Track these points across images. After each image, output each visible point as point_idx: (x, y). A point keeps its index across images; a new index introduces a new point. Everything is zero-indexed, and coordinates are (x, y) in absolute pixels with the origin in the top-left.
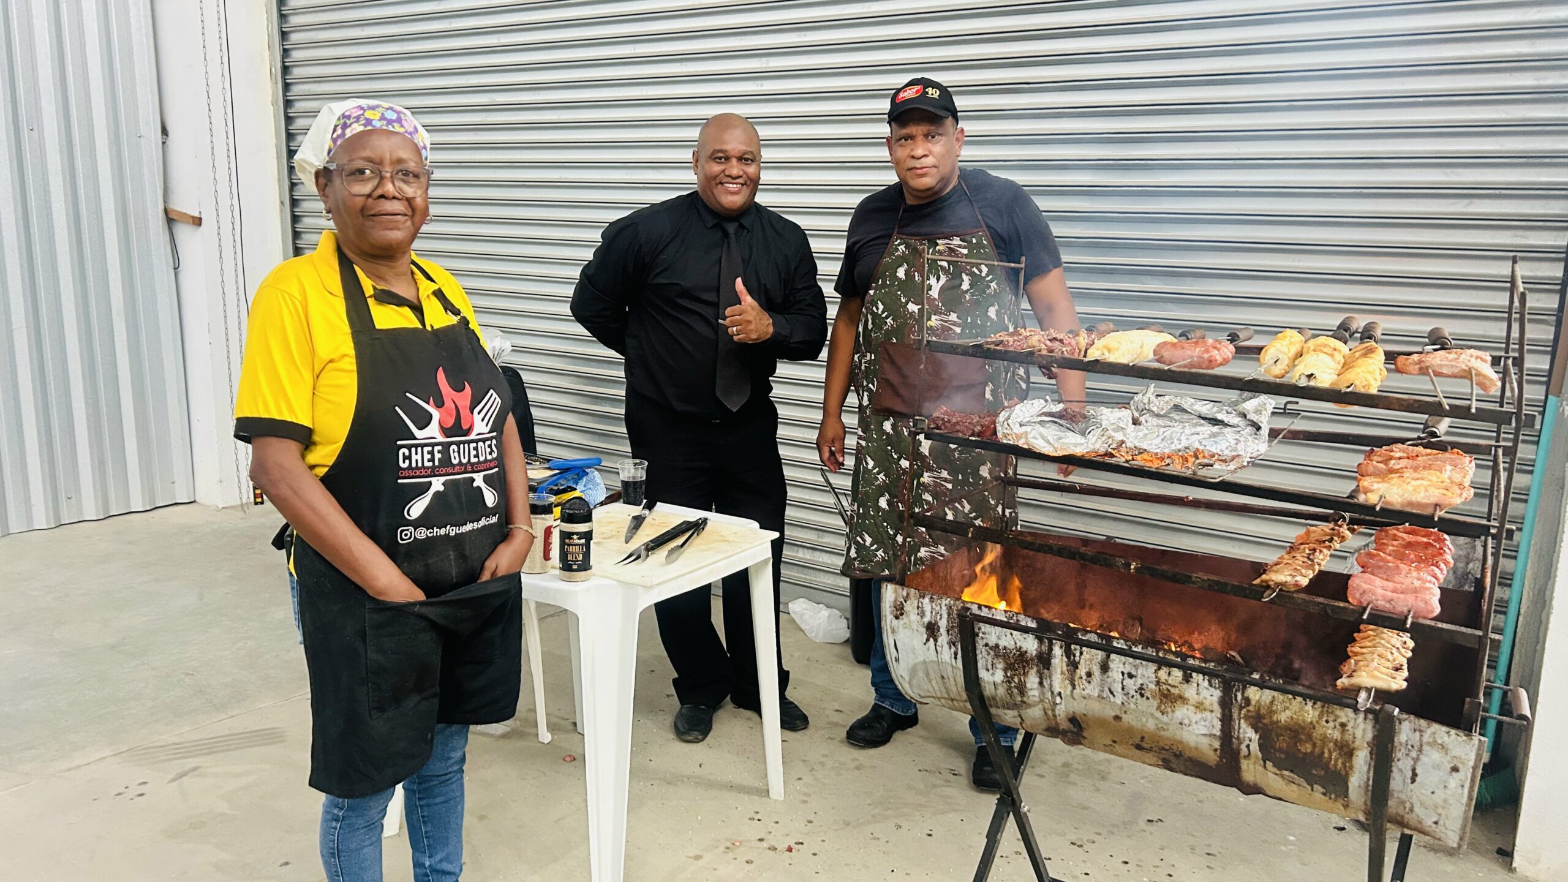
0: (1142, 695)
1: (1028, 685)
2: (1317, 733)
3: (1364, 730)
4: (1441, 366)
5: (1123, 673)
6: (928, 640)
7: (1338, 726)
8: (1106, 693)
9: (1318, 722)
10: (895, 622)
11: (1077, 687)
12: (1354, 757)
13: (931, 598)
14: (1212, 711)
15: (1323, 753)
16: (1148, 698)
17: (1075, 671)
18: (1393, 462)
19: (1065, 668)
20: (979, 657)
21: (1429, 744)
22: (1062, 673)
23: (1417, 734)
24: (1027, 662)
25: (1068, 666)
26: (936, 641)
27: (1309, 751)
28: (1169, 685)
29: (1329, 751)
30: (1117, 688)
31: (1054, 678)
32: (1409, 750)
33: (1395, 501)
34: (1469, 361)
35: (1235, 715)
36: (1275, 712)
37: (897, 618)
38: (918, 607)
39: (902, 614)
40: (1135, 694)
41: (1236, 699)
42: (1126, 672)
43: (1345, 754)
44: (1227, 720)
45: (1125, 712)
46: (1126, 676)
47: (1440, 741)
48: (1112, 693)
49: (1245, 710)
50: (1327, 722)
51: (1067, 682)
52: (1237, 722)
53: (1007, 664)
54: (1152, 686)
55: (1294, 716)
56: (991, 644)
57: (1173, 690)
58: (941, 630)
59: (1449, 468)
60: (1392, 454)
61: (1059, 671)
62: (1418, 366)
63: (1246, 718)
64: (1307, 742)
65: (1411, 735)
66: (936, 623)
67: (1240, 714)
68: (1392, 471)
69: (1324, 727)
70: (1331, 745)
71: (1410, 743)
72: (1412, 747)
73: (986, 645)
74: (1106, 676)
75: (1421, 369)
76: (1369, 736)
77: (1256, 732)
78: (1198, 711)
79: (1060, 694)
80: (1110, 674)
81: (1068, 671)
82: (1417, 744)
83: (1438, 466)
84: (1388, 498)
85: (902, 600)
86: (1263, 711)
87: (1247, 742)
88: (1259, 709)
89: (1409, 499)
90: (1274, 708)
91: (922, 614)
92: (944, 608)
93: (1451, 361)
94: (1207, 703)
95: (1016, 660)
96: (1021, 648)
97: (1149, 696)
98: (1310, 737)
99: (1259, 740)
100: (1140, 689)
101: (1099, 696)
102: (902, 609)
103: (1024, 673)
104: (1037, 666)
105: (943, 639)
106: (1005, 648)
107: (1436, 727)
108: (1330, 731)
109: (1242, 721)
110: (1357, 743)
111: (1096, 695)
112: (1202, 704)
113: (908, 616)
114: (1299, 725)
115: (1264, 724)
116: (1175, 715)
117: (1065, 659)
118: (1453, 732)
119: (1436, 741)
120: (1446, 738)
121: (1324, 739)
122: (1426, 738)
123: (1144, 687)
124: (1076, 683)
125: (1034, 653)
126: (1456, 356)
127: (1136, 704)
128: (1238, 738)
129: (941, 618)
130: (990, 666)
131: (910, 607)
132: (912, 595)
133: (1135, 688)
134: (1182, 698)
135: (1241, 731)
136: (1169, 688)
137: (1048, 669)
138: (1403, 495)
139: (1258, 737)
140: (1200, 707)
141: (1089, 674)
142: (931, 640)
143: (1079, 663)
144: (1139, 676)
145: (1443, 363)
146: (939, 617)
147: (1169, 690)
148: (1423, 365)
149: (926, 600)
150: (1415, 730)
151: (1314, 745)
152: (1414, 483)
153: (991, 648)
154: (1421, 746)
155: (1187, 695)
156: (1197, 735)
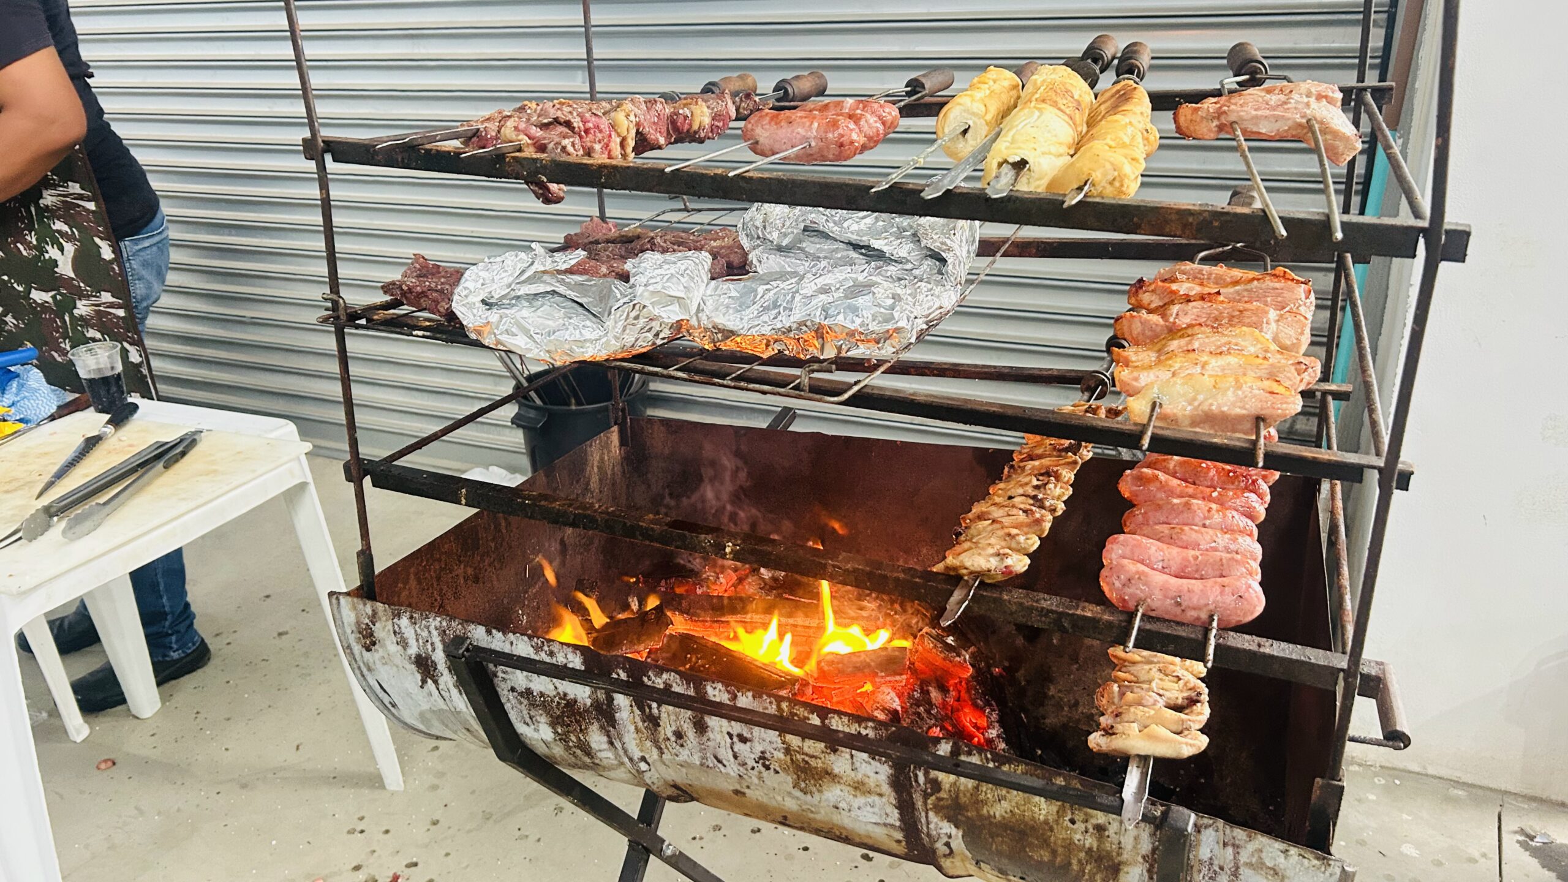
0: (768, 768)
1: (594, 745)
2: (1059, 835)
3: (1136, 838)
4: (1257, 118)
5: (730, 735)
6: (424, 682)
7: (1091, 830)
8: (712, 761)
9: (1057, 822)
10: (366, 654)
11: (666, 751)
12: (1122, 875)
13: (411, 617)
14: (881, 795)
15: (1070, 864)
16: (777, 772)
17: (656, 730)
18: (1175, 309)
19: (640, 724)
20: (507, 706)
21: (1250, 865)
22: (637, 730)
23: (1230, 850)
24: (580, 714)
25: (644, 722)
26: (436, 682)
27: (1046, 859)
28: (807, 754)
29: (1080, 861)
30: (726, 754)
31: (626, 739)
32: (1215, 872)
33: (1180, 414)
34: (1308, 105)
35: (919, 804)
36: (984, 803)
37: (368, 650)
38: (395, 632)
39: (374, 644)
40: (755, 765)
41: (916, 781)
42: (735, 733)
43: (1106, 869)
44: (906, 807)
45: (748, 787)
46: (735, 739)
47: (1270, 864)
48: (720, 761)
49: (933, 798)
50: (1073, 822)
51: (648, 744)
52: (923, 814)
53: (551, 716)
54: (780, 755)
55: (1016, 810)
56: (519, 689)
57: (813, 762)
58: (439, 667)
59: (1273, 314)
60: (1174, 287)
61: (632, 729)
62: (1216, 123)
63: (937, 809)
64: (1041, 847)
65: (1218, 850)
66: (428, 658)
67: (925, 803)
68: (1174, 331)
69: (1067, 828)
70: (1082, 855)
71: (1216, 862)
72: (1222, 868)
73: (513, 689)
74: (705, 739)
75: (1221, 128)
76: (1146, 846)
77: (957, 827)
78: (858, 793)
79: (643, 759)
80: (710, 734)
81: (646, 728)
82: (1229, 866)
83: (1255, 312)
84: (1168, 408)
85: (367, 621)
86: (963, 800)
87: (945, 839)
88: (957, 797)
89: (1205, 407)
90: (982, 797)
91: (403, 643)
92: (435, 633)
93: (1274, 109)
94: (871, 783)
95: (563, 712)
96: (565, 695)
97: (778, 769)
98: (1045, 843)
99: (963, 837)
100: (760, 758)
101: (702, 765)
102: (371, 635)
103: (581, 730)
104: (598, 720)
105: (447, 679)
106: (542, 694)
107: (1262, 841)
108: (1078, 836)
109: (931, 814)
110: (1125, 856)
111: (698, 763)
112: (863, 784)
113: (384, 646)
114: (1026, 824)
115: (967, 817)
116: (824, 798)
117: (638, 712)
118: (1294, 851)
119: (1263, 864)
120: (1281, 859)
121: (1070, 846)
122: (1244, 857)
123: (768, 755)
124: (663, 746)
125: (589, 702)
126: (1282, 97)
127: (760, 778)
128: (928, 835)
129: (434, 650)
130: (528, 720)
131: (382, 630)
132: (380, 613)
133: (753, 756)
134: (828, 775)
135: (932, 826)
136: (807, 759)
137: (614, 727)
138: (1194, 399)
139: (960, 833)
140: (859, 787)
141: (679, 735)
142: (430, 681)
143: (659, 717)
144: (756, 740)
145: (1260, 113)
146: (429, 647)
147: (807, 762)
148: (1223, 120)
149: (404, 621)
150: (1225, 845)
151: (1054, 853)
152: (1215, 363)
153: (521, 694)
154: (1237, 868)
155: (836, 771)
156: (866, 823)
